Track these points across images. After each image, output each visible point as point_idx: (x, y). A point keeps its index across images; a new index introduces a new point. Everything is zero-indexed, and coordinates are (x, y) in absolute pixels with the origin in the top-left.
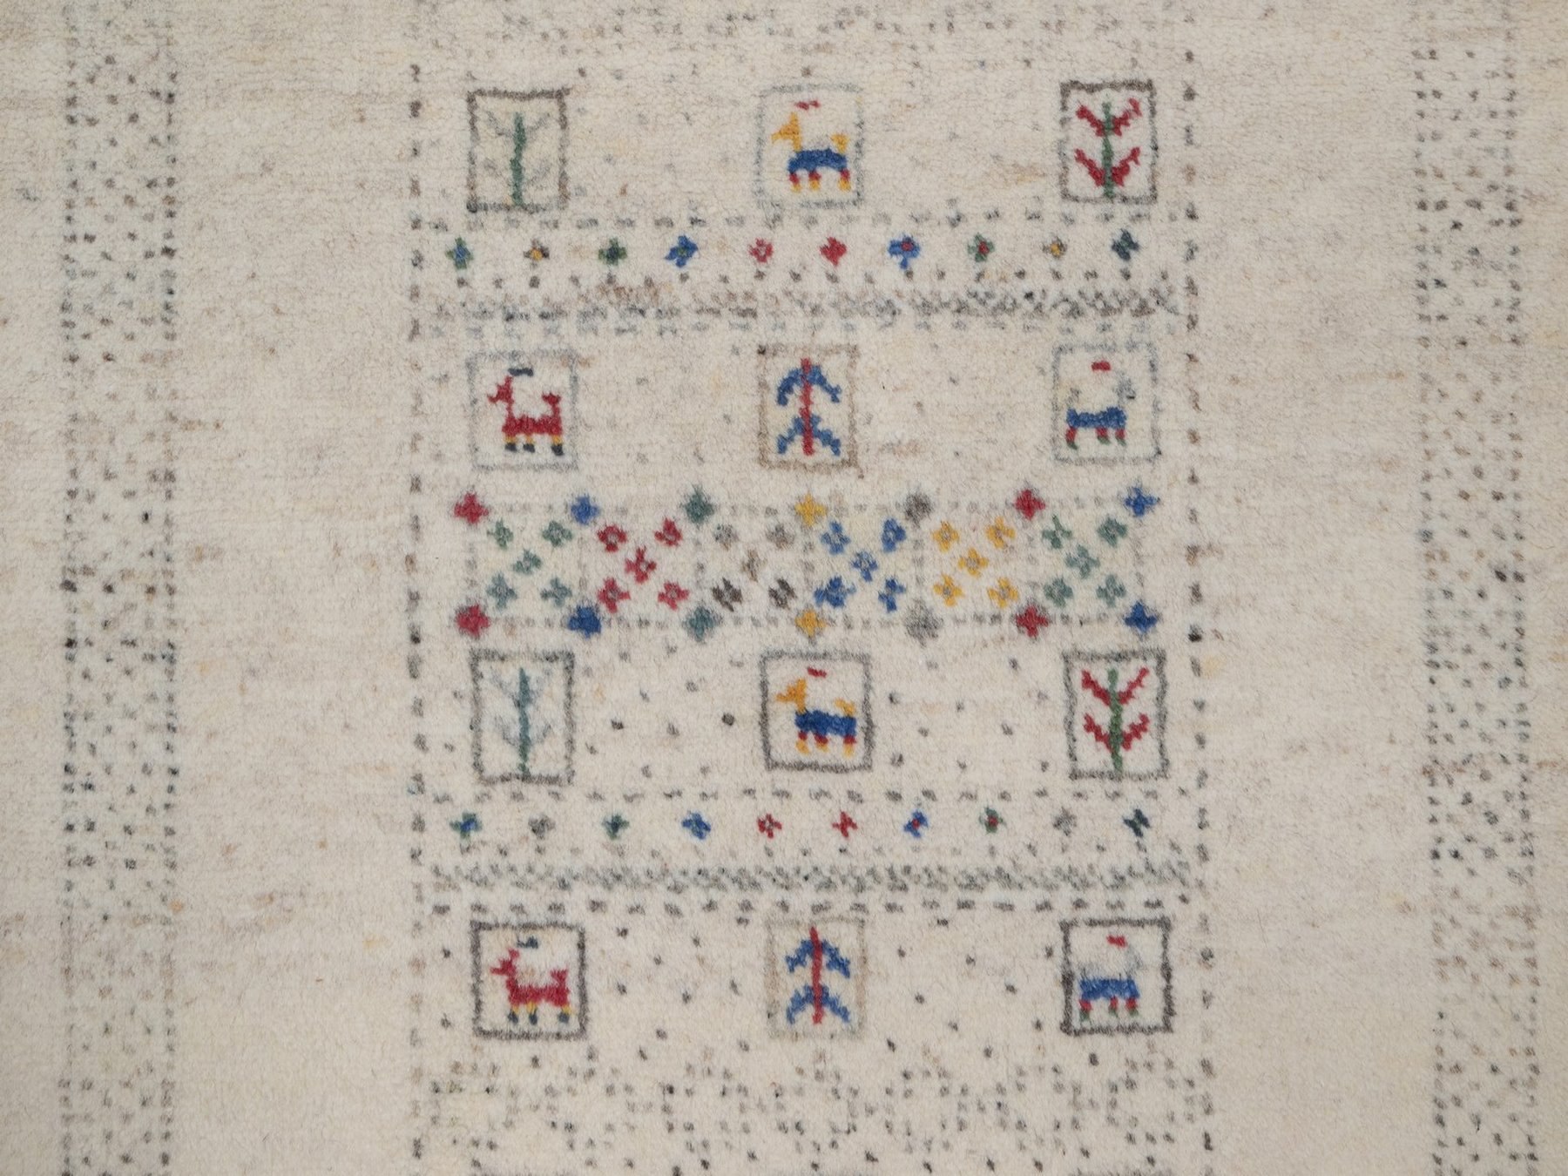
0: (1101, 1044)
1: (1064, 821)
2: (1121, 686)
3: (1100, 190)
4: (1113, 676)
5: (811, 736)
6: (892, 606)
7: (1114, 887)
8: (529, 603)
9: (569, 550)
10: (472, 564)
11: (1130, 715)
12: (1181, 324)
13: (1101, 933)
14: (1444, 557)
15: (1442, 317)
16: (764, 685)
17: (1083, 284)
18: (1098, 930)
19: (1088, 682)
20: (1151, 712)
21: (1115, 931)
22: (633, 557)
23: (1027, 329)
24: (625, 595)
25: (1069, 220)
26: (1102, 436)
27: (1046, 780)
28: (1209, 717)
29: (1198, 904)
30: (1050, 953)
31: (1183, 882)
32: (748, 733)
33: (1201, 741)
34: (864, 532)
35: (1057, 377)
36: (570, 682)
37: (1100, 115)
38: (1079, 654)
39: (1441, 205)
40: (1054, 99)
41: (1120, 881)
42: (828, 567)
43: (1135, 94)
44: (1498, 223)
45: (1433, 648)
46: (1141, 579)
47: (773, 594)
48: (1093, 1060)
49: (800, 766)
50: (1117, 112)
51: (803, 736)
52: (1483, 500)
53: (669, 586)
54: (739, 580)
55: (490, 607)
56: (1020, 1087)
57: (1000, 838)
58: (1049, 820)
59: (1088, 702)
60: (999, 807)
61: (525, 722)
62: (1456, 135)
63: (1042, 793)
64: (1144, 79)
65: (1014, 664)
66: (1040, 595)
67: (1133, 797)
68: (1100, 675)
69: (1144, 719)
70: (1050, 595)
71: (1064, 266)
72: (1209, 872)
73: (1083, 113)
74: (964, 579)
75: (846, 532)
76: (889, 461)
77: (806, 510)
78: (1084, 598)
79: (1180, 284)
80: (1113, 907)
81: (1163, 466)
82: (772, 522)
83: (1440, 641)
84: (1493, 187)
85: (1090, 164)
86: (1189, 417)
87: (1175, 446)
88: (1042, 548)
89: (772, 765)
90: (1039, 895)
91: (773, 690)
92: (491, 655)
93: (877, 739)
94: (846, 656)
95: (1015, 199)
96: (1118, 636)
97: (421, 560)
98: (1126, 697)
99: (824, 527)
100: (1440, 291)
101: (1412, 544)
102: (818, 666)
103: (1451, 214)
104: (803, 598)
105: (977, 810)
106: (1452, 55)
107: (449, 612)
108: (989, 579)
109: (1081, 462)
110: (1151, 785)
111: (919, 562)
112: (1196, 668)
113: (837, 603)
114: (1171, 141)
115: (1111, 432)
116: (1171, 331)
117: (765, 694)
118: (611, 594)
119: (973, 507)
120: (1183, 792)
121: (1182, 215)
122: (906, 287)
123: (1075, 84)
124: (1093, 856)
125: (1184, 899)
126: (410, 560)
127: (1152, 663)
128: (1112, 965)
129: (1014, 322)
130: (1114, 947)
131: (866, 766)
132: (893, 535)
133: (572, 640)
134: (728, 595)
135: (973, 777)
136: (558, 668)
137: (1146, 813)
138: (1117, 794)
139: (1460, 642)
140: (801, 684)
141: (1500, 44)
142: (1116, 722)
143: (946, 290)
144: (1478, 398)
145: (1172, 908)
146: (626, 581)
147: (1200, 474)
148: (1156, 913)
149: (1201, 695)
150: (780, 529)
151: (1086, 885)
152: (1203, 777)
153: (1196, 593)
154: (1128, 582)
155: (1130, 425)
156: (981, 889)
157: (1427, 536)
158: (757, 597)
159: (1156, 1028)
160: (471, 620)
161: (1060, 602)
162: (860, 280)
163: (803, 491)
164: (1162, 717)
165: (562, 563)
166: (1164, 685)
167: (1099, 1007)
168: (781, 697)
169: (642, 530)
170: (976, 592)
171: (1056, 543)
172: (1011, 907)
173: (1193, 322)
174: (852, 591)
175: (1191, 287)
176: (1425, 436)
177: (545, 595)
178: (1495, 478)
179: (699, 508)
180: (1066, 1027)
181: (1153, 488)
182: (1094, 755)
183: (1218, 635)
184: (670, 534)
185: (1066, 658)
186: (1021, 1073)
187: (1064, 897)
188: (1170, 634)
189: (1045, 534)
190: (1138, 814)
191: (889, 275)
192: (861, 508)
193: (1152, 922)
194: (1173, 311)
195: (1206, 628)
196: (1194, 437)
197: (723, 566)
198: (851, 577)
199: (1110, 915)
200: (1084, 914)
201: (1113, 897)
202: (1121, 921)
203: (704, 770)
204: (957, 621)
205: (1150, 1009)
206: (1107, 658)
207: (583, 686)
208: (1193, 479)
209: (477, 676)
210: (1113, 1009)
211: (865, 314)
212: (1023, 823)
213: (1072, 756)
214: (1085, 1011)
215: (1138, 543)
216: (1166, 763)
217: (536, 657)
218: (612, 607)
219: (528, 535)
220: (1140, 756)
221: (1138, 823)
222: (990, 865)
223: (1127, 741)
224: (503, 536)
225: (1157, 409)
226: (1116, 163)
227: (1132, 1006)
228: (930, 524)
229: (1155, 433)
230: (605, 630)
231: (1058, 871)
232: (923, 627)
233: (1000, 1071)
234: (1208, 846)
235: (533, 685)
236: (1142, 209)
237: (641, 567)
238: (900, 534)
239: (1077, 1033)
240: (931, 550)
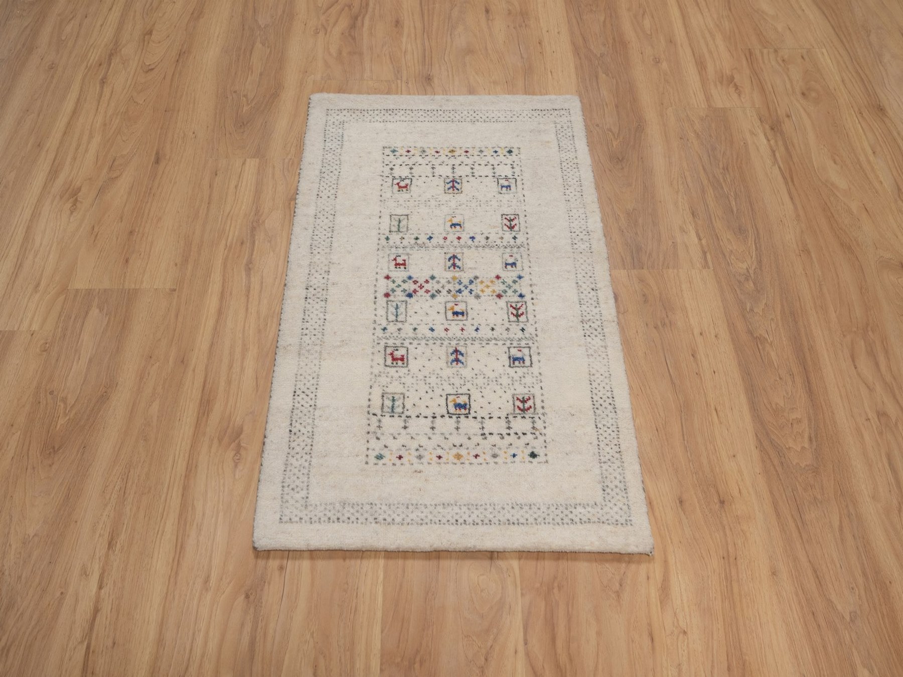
0: (517, 369)
1: (508, 329)
2: (518, 307)
3: (509, 230)
4: (516, 305)
5: (455, 315)
6: (471, 293)
7: (519, 341)
8: (399, 292)
9: (406, 284)
10: (387, 286)
11: (520, 312)
12: (526, 249)
13: (516, 349)
14: (581, 286)
15: (577, 249)
16: (446, 307)
17: (507, 243)
18: (515, 348)
19: (511, 306)
20: (524, 311)
21: (519, 349)
22: (419, 285)
23: (496, 250)
24: (418, 291)
25: (504, 234)
26: (512, 267)
27: (504, 322)
28: (536, 312)
29: (536, 344)
30: (506, 353)
31: (533, 340)
32: (442, 316)
33: (535, 316)
34: (466, 282)
35: (503, 258)
36: (406, 305)
37: (509, 219)
38: (509, 302)
39: (575, 232)
40: (500, 217)
41: (520, 340)
42: (458, 287)
43: (516, 216)
44: (586, 235)
45: (580, 302)
46: (521, 290)
47: (447, 291)
48: (516, 372)
49: (453, 320)
50: (512, 218)
51: (454, 315)
52: (588, 278)
53: (427, 290)
54: (441, 289)
55: (391, 293)
56: (501, 377)
57: (494, 332)
58: (504, 329)
59: (511, 309)
60: (494, 327)
61: (397, 312)
62: (577, 222)
63: (503, 325)
64: (517, 214)
65: (496, 303)
66: (501, 292)
67: (522, 325)
68: (514, 305)
69: (523, 312)
70: (503, 292)
71: (503, 241)
72: (538, 339)
73: (506, 218)
74: (485, 289)
75: (462, 281)
76: (470, 270)
77: (454, 278)
78: (510, 292)
79: (526, 244)
80: (518, 344)
81: (524, 271)
82: (447, 280)
83: (581, 300)
84: (584, 230)
85: (507, 226)
86: (529, 264)
87: (526, 269)
88: (501, 285)
89: (447, 320)
90: (504, 342)
91: (448, 308)
92: (390, 301)
93: (469, 315)
94: (462, 302)
95: (493, 231)
96: (517, 299)
97: (377, 285)
98: (519, 309)
99: (458, 281)
100: (576, 245)
101: (574, 285)
102: (456, 303)
103: (577, 233)
104: (453, 292)
105: (490, 327)
106: (574, 211)
107: (382, 294)
108: (490, 289)
109: (508, 271)
110: (525, 323)
111: (477, 286)
112: (533, 304)
113: (460, 293)
114: (522, 223)
115: (514, 266)
116: (524, 251)
117: (446, 309)
118: (415, 291)
119: (487, 278)
120: (532, 325)
121: (525, 233)
122: (473, 244)
123: (504, 214)
124: (514, 335)
125: (533, 343)
126: (375, 285)
127: (524, 303)
128: (519, 355)
129: (494, 249)
130: (519, 352)
131: (467, 320)
132: (471, 282)
133: (407, 299)
134: (439, 292)
135: (489, 322)
136: (404, 303)
137: (524, 328)
138: (518, 325)
139: (586, 300)
140: (453, 307)
141: (583, 209)
142: (517, 313)
143: (480, 244)
144: (585, 261)
145: (531, 345)
146: (418, 289)
147: (532, 273)
148: (528, 346)
149: (534, 309)
150: (449, 281)
151: (512, 340)
152: (536, 323)
153: (532, 292)
154: (519, 290)
155: (517, 265)
156: (491, 341)
157: (577, 283)
158: (444, 292)
159: (529, 366)
160: (387, 295)
161: (505, 293)
162: (464, 243)
163: (453, 275)
164: (527, 312)
165: (405, 286)
166: (527, 307)
167: (517, 363)
168: (449, 310)
169: (421, 281)
170: (488, 291)
171: (504, 284)
172: (497, 344)
173: (528, 249)
174: (463, 291)
175: (528, 244)
176: (575, 267)
177: (402, 291)
178: (589, 275)
179: (433, 278)
180: (510, 366)
181: (522, 275)
182: (513, 318)
183: (537, 299)
184: (427, 282)
185: (506, 302)
186: (500, 374)
187: (508, 343)
188: (528, 298)
189: (501, 282)
190: (523, 328)
191: (470, 242)
192: (465, 278)
193: (527, 347)
194: (525, 248)
195: (534, 297)
196: (530, 267)
197: (437, 287)
198: (463, 289)
199: (518, 346)
200: (512, 346)
201: (518, 343)
202: (520, 347)
203: (433, 320)
204: (484, 296)
205: (528, 363)
206: (516, 302)
207: (409, 306)
208: (530, 274)
209: (387, 304)
210: (520, 363)
211: (465, 248)
212: (499, 330)
213: (509, 318)
214: (514, 363)
215: (520, 284)
216: (528, 320)
217: (400, 302)
218: (415, 293)
219: (399, 282)
220: (523, 318)
221: (523, 330)
222: (493, 337)
223: (520, 316)
224: (394, 282)
225: (522, 262)
226: (512, 226)
227: (524, 363)
228: (478, 281)
229: (522, 266)
230: (414, 297)
231: (506, 338)
232: (478, 297)
233: (496, 374)
234: (538, 334)
235: (399, 306)
236: (518, 232)
237: (421, 287)
238: (473, 282)
239: (512, 367)
240: (479, 285)
